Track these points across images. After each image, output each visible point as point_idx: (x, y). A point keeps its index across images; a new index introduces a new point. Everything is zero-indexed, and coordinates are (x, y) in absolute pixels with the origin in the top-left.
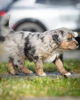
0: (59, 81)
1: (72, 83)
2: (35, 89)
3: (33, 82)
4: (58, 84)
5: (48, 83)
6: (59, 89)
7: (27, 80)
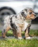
0: (21, 41)
1: (28, 42)
2: (8, 45)
3: (7, 42)
4: (21, 43)
5: (15, 42)
6: (21, 45)
7: (3, 40)
